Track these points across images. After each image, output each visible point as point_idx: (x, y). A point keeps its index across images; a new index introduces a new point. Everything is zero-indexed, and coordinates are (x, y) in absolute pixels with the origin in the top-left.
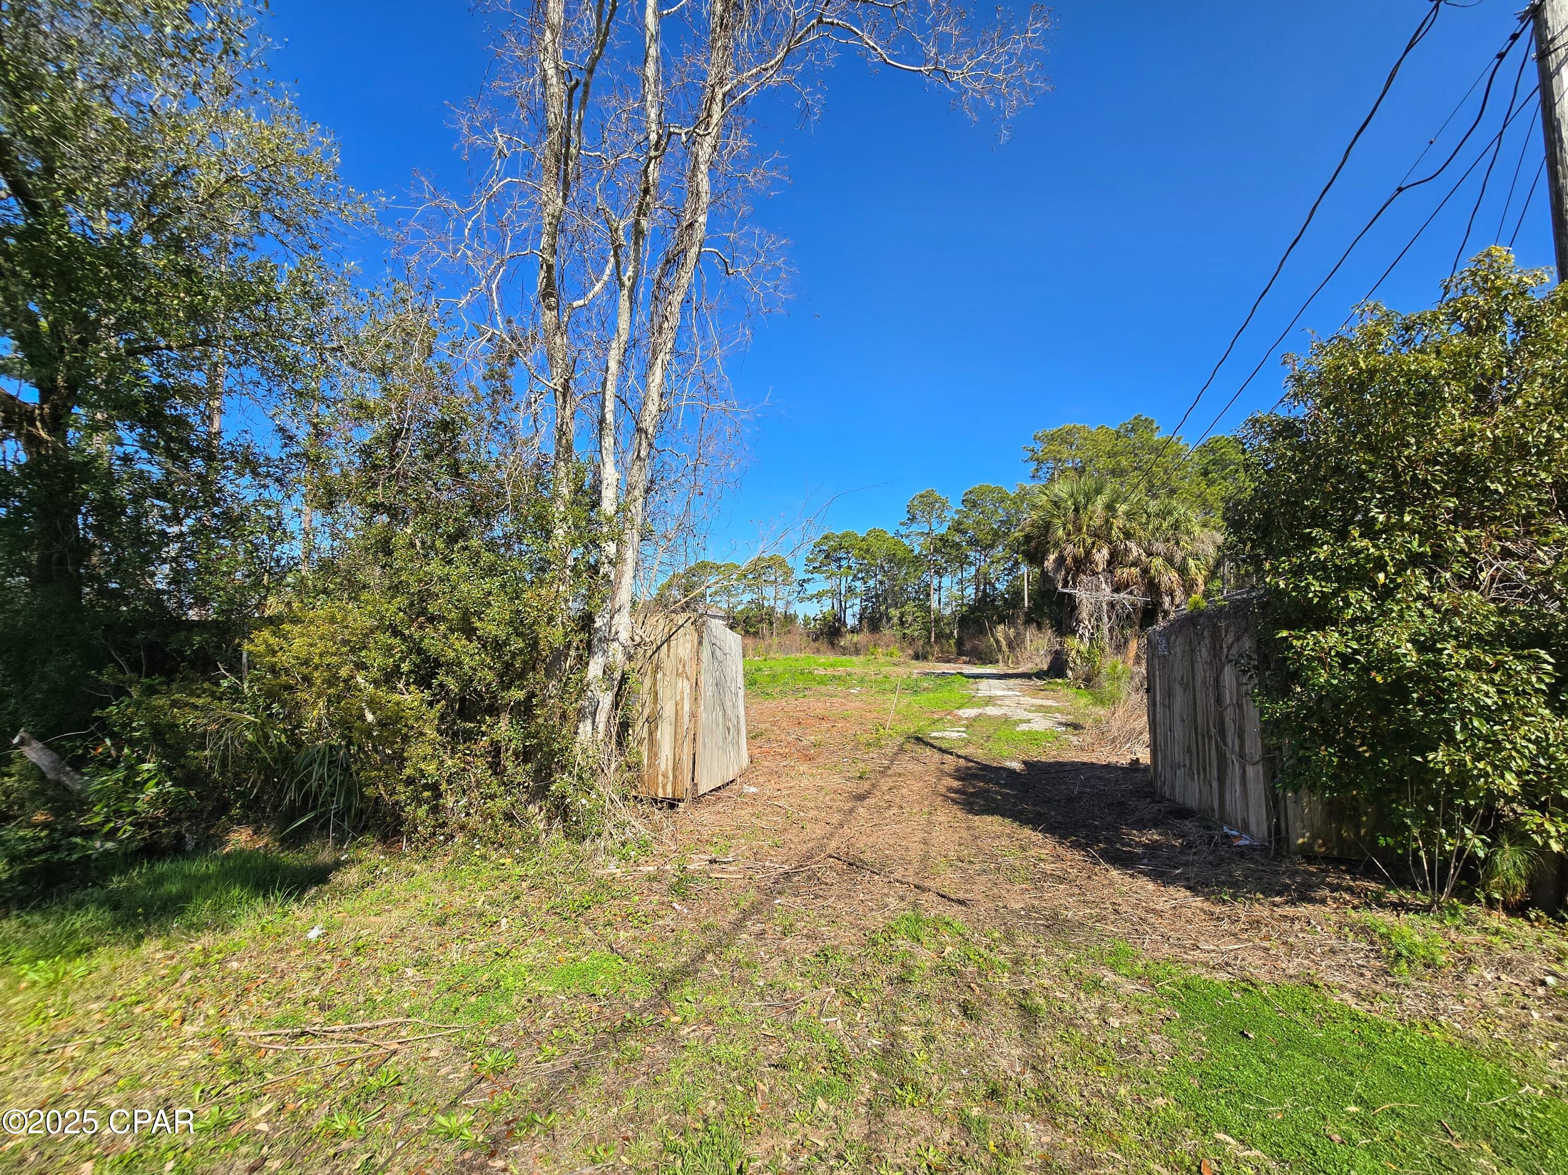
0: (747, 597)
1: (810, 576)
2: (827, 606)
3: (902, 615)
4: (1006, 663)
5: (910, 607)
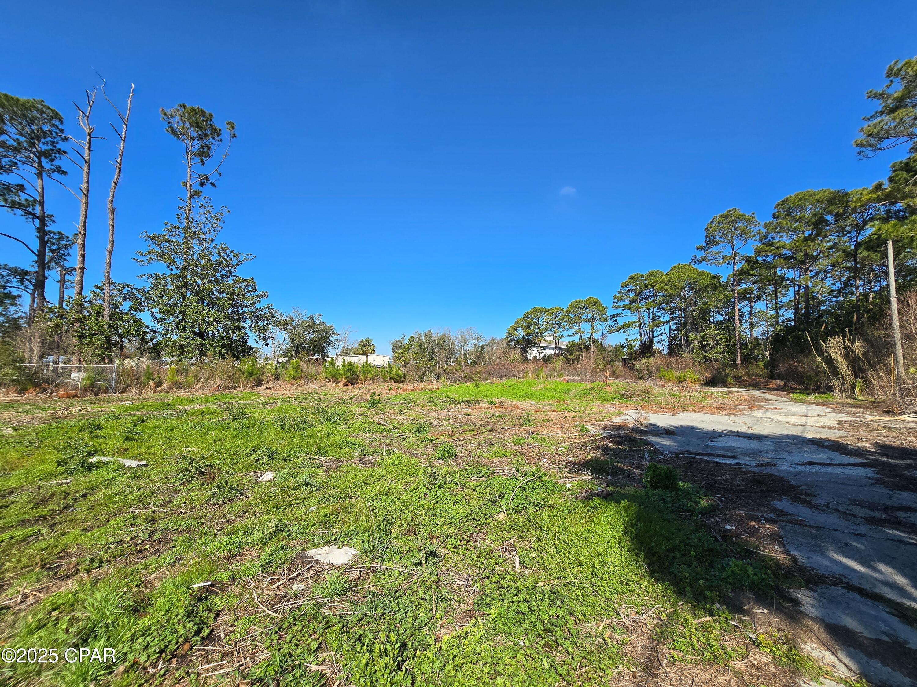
0: (569, 331)
1: (619, 311)
2: (634, 336)
3: (703, 339)
5: (711, 330)
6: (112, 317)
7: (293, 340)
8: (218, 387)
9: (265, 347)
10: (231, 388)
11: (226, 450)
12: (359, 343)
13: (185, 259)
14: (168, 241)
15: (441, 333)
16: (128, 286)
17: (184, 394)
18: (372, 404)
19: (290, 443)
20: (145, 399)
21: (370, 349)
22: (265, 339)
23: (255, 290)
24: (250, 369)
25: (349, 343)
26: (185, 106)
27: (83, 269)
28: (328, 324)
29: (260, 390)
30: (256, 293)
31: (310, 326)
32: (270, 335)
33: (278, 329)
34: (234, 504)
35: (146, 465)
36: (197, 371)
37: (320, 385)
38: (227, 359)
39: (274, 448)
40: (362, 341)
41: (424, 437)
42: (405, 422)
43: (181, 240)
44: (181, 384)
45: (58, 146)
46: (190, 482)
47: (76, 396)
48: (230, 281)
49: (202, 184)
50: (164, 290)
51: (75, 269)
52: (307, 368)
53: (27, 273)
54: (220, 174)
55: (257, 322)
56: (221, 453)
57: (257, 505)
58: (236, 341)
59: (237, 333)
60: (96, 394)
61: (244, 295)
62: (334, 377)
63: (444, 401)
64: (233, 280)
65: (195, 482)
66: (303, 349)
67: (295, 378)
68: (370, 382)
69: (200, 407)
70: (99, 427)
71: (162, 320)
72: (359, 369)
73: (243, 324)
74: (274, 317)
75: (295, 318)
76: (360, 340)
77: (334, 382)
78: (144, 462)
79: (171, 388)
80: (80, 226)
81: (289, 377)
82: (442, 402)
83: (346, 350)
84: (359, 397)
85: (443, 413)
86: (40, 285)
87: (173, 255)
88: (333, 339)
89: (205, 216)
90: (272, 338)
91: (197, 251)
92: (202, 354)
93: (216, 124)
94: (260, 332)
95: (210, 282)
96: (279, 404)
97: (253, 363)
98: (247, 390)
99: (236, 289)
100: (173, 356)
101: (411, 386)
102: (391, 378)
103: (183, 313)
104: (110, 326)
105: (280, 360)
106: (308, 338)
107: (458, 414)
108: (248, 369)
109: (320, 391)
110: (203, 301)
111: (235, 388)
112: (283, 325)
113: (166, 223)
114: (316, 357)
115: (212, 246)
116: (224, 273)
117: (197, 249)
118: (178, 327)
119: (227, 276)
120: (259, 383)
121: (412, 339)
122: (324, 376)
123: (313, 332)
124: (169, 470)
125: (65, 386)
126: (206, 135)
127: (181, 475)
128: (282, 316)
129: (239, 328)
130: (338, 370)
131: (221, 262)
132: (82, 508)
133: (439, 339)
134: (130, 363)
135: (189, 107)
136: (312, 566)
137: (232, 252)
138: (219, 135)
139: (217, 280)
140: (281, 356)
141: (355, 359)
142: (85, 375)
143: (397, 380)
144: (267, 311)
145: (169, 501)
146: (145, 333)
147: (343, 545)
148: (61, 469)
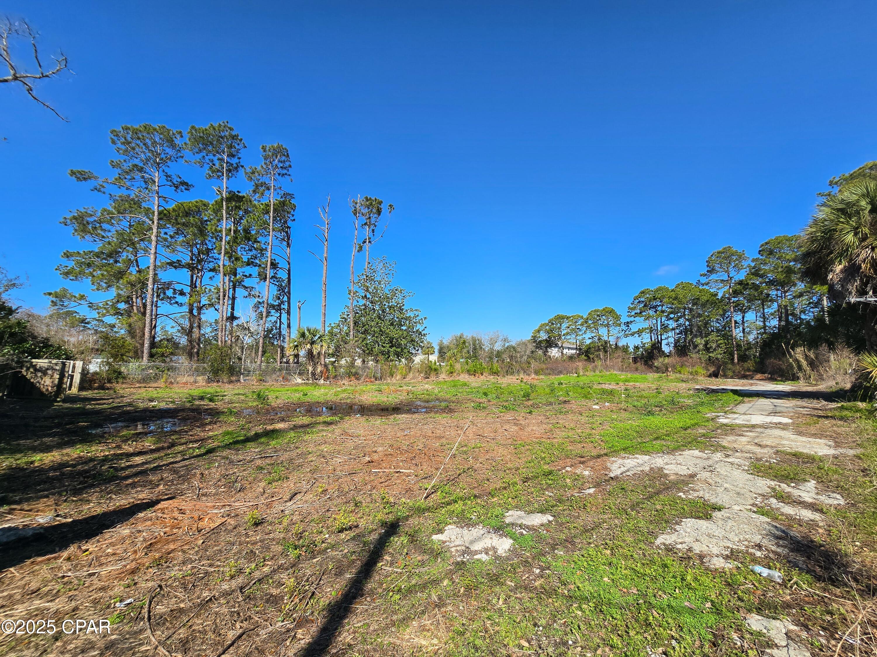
0: (589, 335)
1: (632, 319)
2: (646, 339)
3: (707, 343)
4: (807, 378)
5: (713, 337)
8: (422, 377)
111: (429, 378)
133: (471, 340)
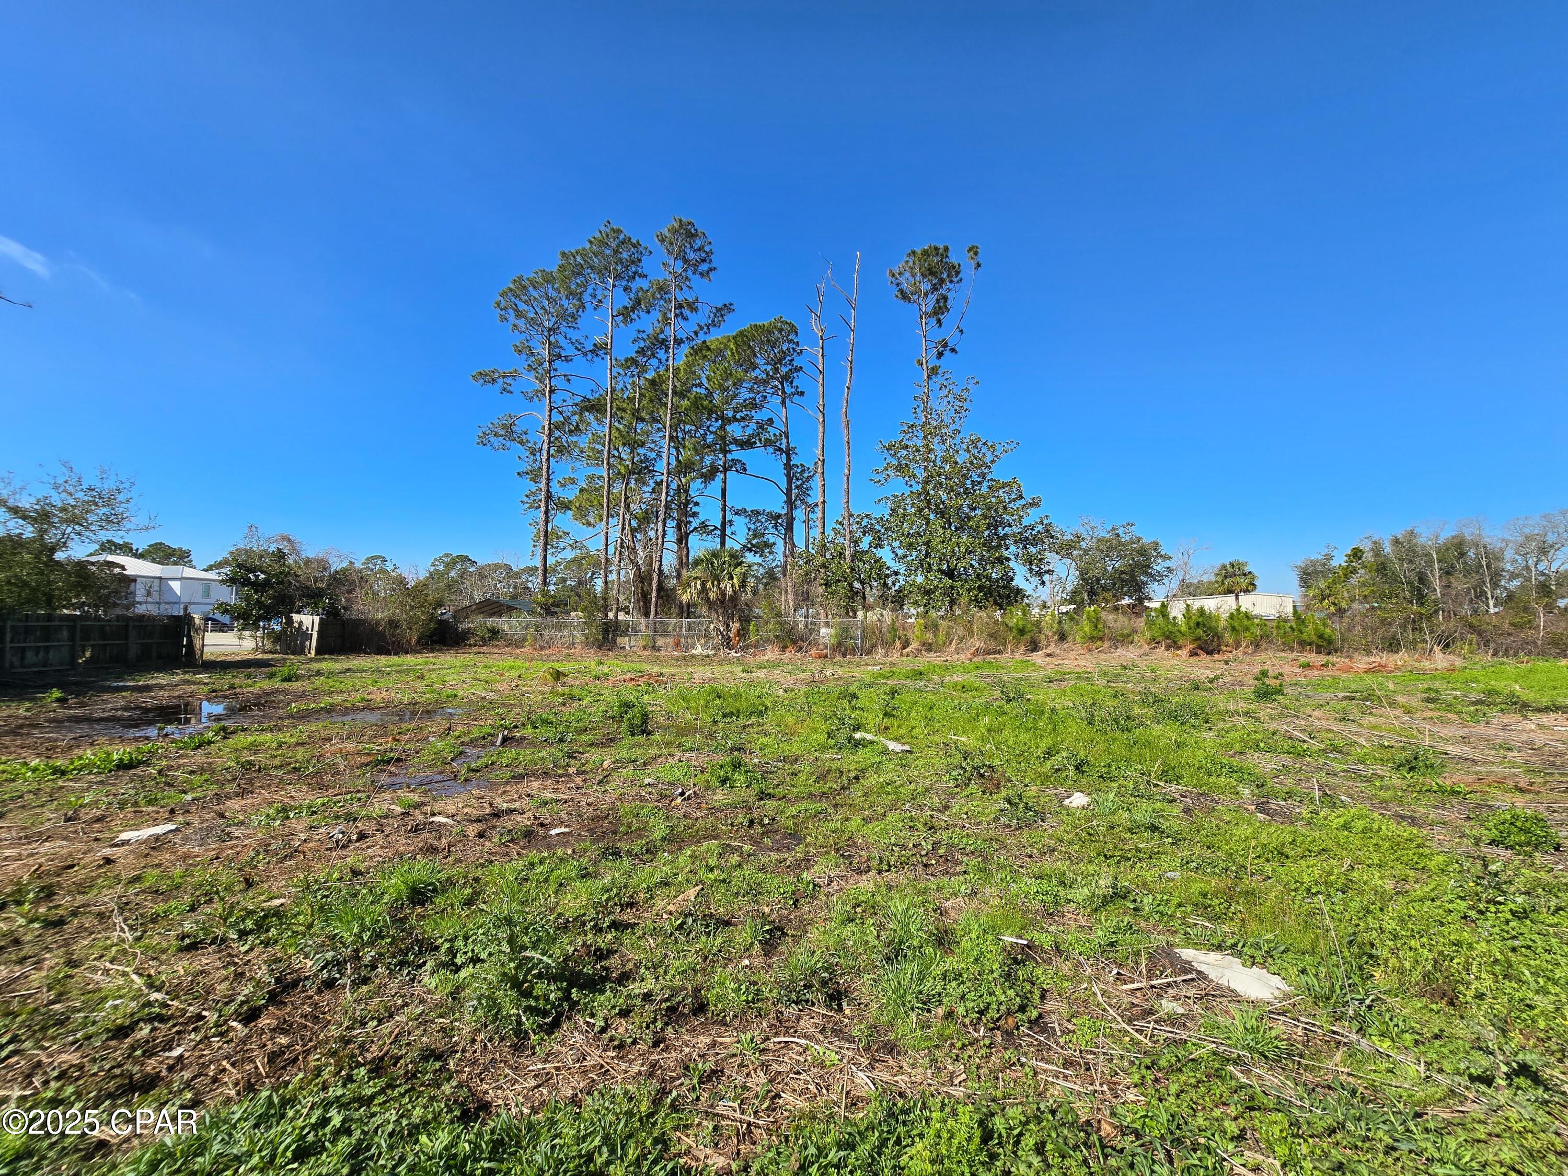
6: (853, 558)
7: (1083, 573)
8: (977, 650)
9: (1040, 587)
10: (995, 652)
11: (1008, 747)
12: (1216, 570)
13: (926, 467)
14: (906, 447)
15: (1446, 534)
16: (867, 516)
17: (934, 658)
18: (1264, 694)
19: (1108, 751)
20: (893, 664)
21: (1243, 582)
22: (1040, 574)
23: (1021, 497)
24: (1020, 623)
25: (1193, 573)
26: (914, 252)
27: (824, 502)
28: (1147, 540)
29: (1037, 658)
30: (1023, 502)
31: (1113, 546)
32: (1047, 568)
33: (1058, 557)
34: (1034, 833)
35: (910, 752)
36: (949, 627)
37: (1142, 651)
38: (986, 608)
39: (1082, 754)
40: (1224, 567)
41: (1433, 782)
42: (1362, 741)
43: (920, 443)
44: (930, 644)
45: (795, 364)
46: (967, 785)
47: (826, 656)
48: (984, 490)
49: (940, 355)
50: (904, 516)
51: (817, 505)
52: (1115, 621)
53: (779, 516)
54: (961, 331)
55: (1025, 547)
56: (1002, 750)
57: (1071, 843)
58: (997, 581)
59: (999, 567)
60: (844, 656)
61: (1005, 508)
62: (1168, 638)
63: (1479, 702)
64: (989, 487)
65: (973, 788)
66: (1104, 589)
67: (1092, 639)
68: (1250, 650)
69: (958, 678)
70: (854, 696)
71: (905, 556)
72: (1222, 623)
73: (1006, 554)
74: (1052, 537)
75: (1085, 535)
76: (1218, 564)
77: (1168, 648)
78: (907, 748)
79: (919, 651)
80: (819, 452)
81: (1083, 638)
82: (1474, 703)
83: (1188, 587)
84: (1228, 679)
85: (1481, 729)
86: (790, 528)
87: (913, 466)
88: (1159, 566)
89: (946, 400)
90: (1050, 572)
91: (939, 453)
92: (953, 602)
93: (953, 259)
94: (1031, 564)
95: (958, 495)
96: (1073, 682)
97: (1024, 614)
98: (1018, 656)
99: (993, 500)
100: (919, 606)
101: (1362, 662)
102: (1303, 644)
103: (927, 544)
104: (852, 570)
105: (1064, 609)
106: (1110, 569)
107: (1540, 739)
108: (1017, 624)
109: (1143, 664)
110: (950, 525)
111: (1000, 652)
112: (1066, 549)
113: (902, 424)
114: (1127, 601)
115: (957, 441)
116: (976, 478)
117: (939, 450)
118: (922, 566)
119: (980, 483)
120: (1034, 647)
121: (1357, 554)
122: (1148, 635)
123: (1121, 557)
124: (939, 763)
125: (817, 644)
126: (942, 281)
127: (954, 773)
128: (1063, 534)
129: (1001, 560)
130: (1175, 624)
131: (972, 463)
132: (856, 793)
133: (1443, 551)
134: (873, 616)
135: (919, 251)
136: (1193, 980)
137: (985, 444)
138: (957, 273)
139: (966, 492)
140: (1065, 602)
141: (1210, 604)
142: (833, 632)
143: (1319, 647)
144: (1040, 528)
145: (946, 807)
146: (887, 576)
147: (1253, 964)
148: (831, 742)
